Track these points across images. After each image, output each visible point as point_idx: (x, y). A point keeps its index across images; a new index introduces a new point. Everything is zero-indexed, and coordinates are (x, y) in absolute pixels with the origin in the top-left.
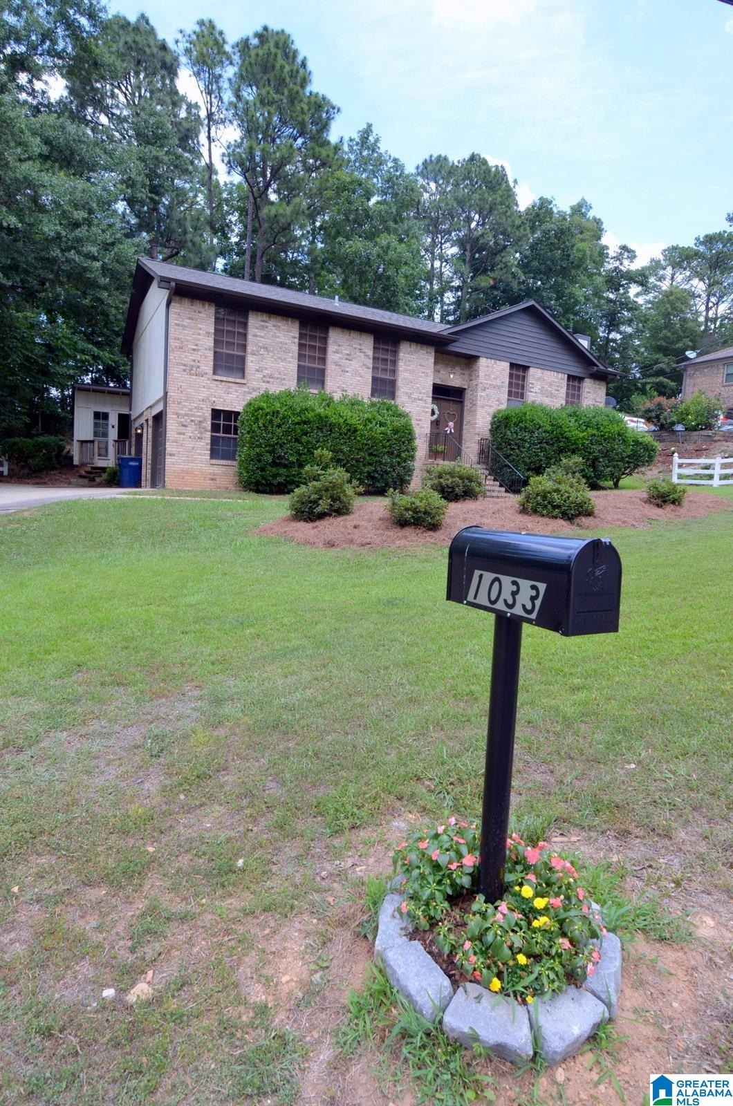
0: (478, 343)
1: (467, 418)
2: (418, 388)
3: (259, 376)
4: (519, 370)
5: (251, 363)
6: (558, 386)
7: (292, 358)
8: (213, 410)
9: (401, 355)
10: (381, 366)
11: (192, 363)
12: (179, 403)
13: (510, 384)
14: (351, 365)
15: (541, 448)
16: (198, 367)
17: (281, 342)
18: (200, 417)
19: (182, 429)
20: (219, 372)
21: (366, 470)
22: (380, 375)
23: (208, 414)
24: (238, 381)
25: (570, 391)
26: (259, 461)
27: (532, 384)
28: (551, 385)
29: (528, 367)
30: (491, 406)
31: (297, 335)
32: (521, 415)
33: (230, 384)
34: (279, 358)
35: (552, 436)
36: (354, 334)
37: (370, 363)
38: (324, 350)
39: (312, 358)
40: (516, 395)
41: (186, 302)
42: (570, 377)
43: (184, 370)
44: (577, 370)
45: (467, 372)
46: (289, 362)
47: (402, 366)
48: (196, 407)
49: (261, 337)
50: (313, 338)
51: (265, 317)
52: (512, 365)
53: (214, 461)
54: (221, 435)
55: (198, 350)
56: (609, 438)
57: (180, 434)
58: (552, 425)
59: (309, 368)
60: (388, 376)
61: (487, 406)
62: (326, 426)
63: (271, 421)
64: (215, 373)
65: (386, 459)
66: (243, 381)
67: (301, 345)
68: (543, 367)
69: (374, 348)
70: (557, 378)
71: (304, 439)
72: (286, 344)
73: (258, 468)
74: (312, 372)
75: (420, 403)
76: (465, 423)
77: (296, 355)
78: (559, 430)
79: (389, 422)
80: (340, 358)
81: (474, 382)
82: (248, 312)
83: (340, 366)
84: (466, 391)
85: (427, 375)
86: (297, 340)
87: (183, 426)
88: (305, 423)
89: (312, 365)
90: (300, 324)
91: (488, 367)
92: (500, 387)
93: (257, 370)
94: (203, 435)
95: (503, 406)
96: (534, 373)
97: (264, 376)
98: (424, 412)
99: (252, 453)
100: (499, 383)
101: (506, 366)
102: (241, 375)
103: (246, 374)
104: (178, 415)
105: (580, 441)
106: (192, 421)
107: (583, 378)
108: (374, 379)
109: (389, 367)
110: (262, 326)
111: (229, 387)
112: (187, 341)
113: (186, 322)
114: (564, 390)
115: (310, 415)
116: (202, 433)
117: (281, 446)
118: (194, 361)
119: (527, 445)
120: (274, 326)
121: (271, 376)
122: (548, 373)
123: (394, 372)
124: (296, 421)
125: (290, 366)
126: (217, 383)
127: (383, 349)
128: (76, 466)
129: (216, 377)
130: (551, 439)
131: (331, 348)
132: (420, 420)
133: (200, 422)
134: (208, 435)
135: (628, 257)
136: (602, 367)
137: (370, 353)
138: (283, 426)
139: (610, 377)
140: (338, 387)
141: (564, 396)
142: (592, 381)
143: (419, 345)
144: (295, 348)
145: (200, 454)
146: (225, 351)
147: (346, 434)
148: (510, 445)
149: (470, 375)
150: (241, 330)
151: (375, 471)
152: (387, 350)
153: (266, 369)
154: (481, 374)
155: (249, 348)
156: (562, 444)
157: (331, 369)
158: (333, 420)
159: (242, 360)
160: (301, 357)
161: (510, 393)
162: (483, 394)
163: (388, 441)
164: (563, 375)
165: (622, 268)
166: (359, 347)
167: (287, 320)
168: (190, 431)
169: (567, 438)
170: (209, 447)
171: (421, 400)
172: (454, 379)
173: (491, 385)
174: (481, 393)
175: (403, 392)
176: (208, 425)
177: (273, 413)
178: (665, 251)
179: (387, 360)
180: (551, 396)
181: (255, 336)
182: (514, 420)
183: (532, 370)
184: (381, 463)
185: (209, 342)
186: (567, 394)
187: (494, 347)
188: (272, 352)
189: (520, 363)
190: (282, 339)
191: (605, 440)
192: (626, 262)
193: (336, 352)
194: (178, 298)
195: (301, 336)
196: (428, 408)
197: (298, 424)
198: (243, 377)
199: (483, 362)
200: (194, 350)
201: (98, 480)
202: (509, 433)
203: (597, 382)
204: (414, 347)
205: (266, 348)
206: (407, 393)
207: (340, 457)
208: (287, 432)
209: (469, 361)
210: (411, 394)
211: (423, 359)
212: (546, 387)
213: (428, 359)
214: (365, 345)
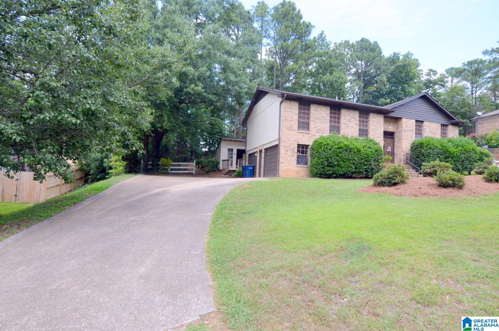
0: (401, 112)
1: (396, 144)
2: (378, 132)
3: (315, 130)
4: (419, 123)
5: (312, 125)
6: (437, 129)
7: (327, 122)
8: (298, 144)
9: (370, 119)
10: (362, 124)
11: (290, 126)
12: (285, 142)
13: (416, 129)
14: (350, 124)
15: (438, 156)
16: (293, 127)
17: (323, 116)
18: (293, 147)
19: (286, 153)
20: (300, 129)
21: (365, 168)
22: (362, 128)
23: (296, 146)
24: (307, 132)
25: (442, 131)
26: (322, 164)
27: (426, 129)
28: (434, 129)
29: (423, 122)
30: (408, 139)
31: (329, 113)
32: (428, 142)
33: (304, 134)
34: (323, 122)
35: (442, 151)
36: (351, 111)
37: (358, 122)
38: (339, 118)
39: (335, 122)
40: (419, 134)
41: (288, 102)
42: (442, 125)
43: (287, 129)
44: (445, 122)
45: (395, 125)
46: (326, 124)
47: (370, 123)
48: (291, 144)
49: (315, 114)
50: (335, 113)
51: (317, 106)
52: (416, 121)
53: (298, 166)
54: (301, 154)
55: (292, 121)
56: (469, 151)
57: (286, 154)
58: (442, 146)
60: (365, 128)
61: (407, 139)
62: (348, 149)
63: (326, 148)
64: (298, 129)
65: (373, 163)
66: (309, 132)
67: (331, 117)
68: (430, 121)
69: (359, 116)
70: (436, 126)
71: (340, 155)
72: (325, 116)
73: (321, 168)
74: (335, 127)
76: (395, 147)
77: (329, 121)
78: (445, 148)
79: (373, 147)
80: (346, 121)
81: (400, 129)
82: (310, 105)
83: (346, 124)
84: (395, 133)
85: (381, 127)
86: (329, 115)
87: (287, 151)
88: (340, 148)
89: (335, 125)
90: (330, 108)
91: (406, 122)
92: (411, 131)
93: (314, 128)
94: (294, 155)
95: (414, 139)
96: (426, 124)
97: (317, 130)
99: (319, 161)
100: (411, 129)
101: (414, 122)
102: (308, 130)
103: (310, 129)
104: (285, 147)
105: (455, 153)
106: (290, 149)
107: (448, 125)
108: (360, 130)
109: (365, 124)
110: (316, 110)
111: (304, 135)
112: (289, 117)
113: (288, 110)
114: (440, 131)
115: (342, 145)
116: (293, 154)
117: (331, 158)
118: (291, 125)
119: (432, 155)
120: (320, 109)
121: (319, 130)
122: (432, 123)
123: (367, 126)
124: (337, 147)
125: (327, 125)
126: (300, 133)
127: (363, 117)
128: (221, 170)
129: (299, 131)
130: (442, 152)
131: (342, 117)
133: (293, 149)
134: (296, 155)
135: (433, 74)
136: (457, 120)
137: (358, 118)
138: (332, 150)
139: (460, 124)
141: (440, 134)
142: (452, 126)
143: (377, 114)
144: (329, 118)
145: (293, 163)
146: (302, 120)
147: (356, 152)
148: (424, 155)
149: (397, 126)
150: (308, 112)
151: (368, 168)
152: (364, 117)
153: (318, 127)
154: (403, 125)
155: (311, 119)
156: (447, 155)
157: (342, 126)
158: (351, 146)
159: (308, 124)
160: (331, 121)
161: (416, 133)
162: (405, 134)
163: (373, 155)
164: (439, 124)
165: (431, 79)
166: (353, 116)
167: (325, 107)
168: (289, 153)
169: (449, 152)
170: (296, 159)
171: (379, 137)
172: (391, 128)
173: (408, 130)
174: (404, 134)
176: (296, 150)
177: (327, 144)
178: (447, 70)
179: (364, 121)
180: (434, 134)
181: (313, 114)
182: (425, 144)
183: (425, 123)
184: (371, 165)
185: (296, 117)
186: (441, 133)
187: (409, 114)
188: (320, 120)
189: (420, 120)
190: (323, 115)
191: (467, 152)
192: (433, 76)
193: (345, 119)
194: (285, 101)
195: (331, 113)
197: (338, 148)
198: (309, 130)
199: (404, 120)
200: (291, 120)
201: (232, 175)
202: (423, 150)
203: (454, 127)
204: (375, 115)
205: (317, 119)
206: (373, 135)
207: (354, 162)
208: (334, 152)
209: (397, 120)
210: (375, 135)
211: (379, 120)
212: (432, 130)
213: (381, 120)
214: (355, 115)
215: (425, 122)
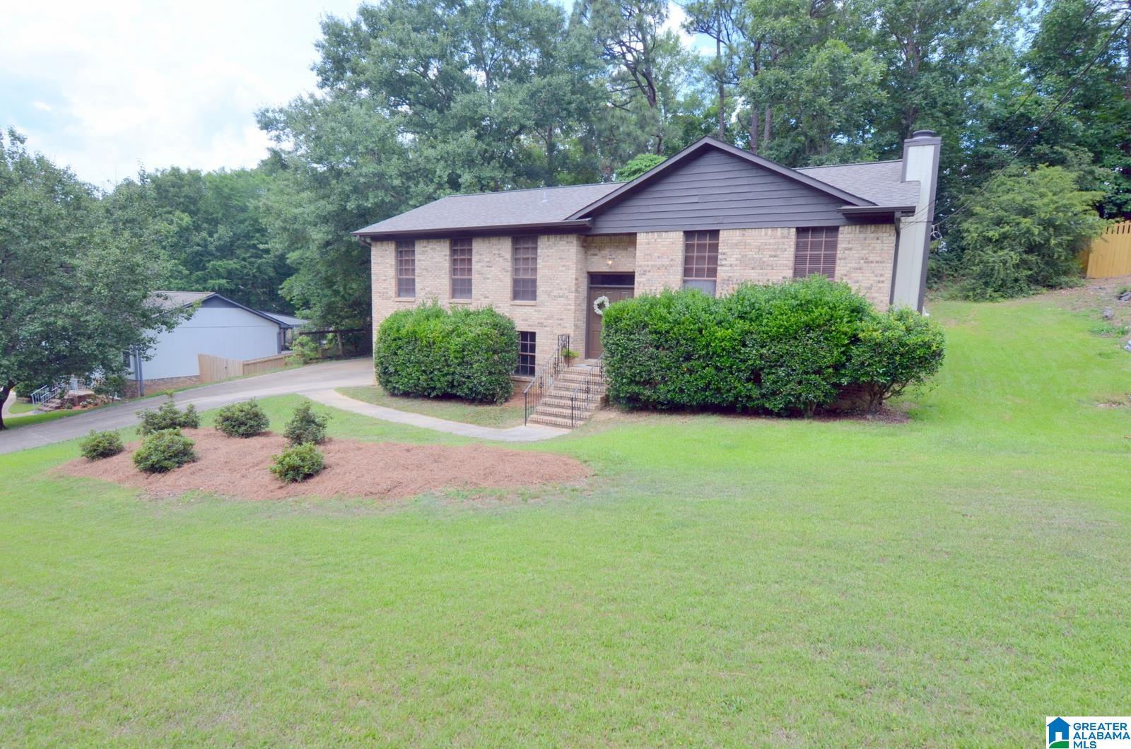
0: (637, 217)
2: (558, 284)
3: (423, 293)
4: (702, 239)
5: (418, 285)
6: (776, 250)
7: (445, 274)
9: (539, 251)
10: (521, 266)
11: (384, 290)
13: (687, 260)
14: (491, 271)
16: (387, 293)
17: (437, 262)
20: (401, 294)
22: (521, 277)
24: (410, 300)
25: (807, 252)
27: (724, 254)
28: (762, 249)
29: (717, 231)
31: (448, 253)
33: (406, 303)
34: (436, 276)
36: (494, 241)
37: (509, 266)
38: (470, 261)
39: (462, 271)
40: (699, 272)
41: (379, 244)
42: (801, 231)
43: (380, 297)
44: (818, 216)
46: (443, 278)
47: (540, 263)
49: (423, 260)
50: (463, 251)
51: (425, 243)
52: (688, 234)
59: (462, 280)
60: (529, 277)
64: (397, 296)
66: (412, 299)
67: (451, 261)
68: (743, 223)
69: (512, 250)
70: (775, 236)
72: (440, 262)
74: (461, 286)
75: (562, 301)
77: (448, 271)
80: (483, 267)
82: (414, 242)
83: (482, 274)
85: (568, 268)
86: (448, 258)
89: (464, 277)
90: (451, 243)
91: (649, 243)
92: (667, 267)
93: (422, 289)
96: (729, 238)
97: (427, 294)
98: (565, 309)
100: (666, 262)
101: (677, 238)
102: (413, 294)
103: (415, 293)
107: (835, 229)
108: (516, 282)
109: (532, 266)
110: (423, 251)
111: (405, 306)
113: (380, 260)
114: (790, 252)
118: (385, 288)
120: (431, 249)
121: (432, 293)
122: (755, 232)
123: (535, 270)
125: (443, 282)
126: (398, 303)
127: (524, 248)
129: (400, 299)
131: (475, 258)
132: (561, 319)
137: (509, 256)
140: (481, 295)
141: (791, 262)
142: (859, 228)
143: (558, 237)
146: (402, 277)
150: (411, 258)
152: (528, 248)
153: (427, 287)
154: (640, 252)
155: (417, 272)
157: (475, 277)
159: (413, 282)
160: (455, 272)
161: (689, 271)
162: (644, 279)
164: (785, 231)
166: (497, 252)
167: (440, 242)
171: (562, 297)
173: (653, 266)
175: (543, 291)
179: (528, 259)
181: (419, 260)
183: (723, 235)
185: (393, 272)
187: (659, 216)
188: (431, 271)
189: (698, 229)
190: (438, 259)
193: (479, 261)
195: (452, 253)
196: (570, 305)
198: (414, 296)
199: (641, 238)
200: (385, 280)
203: (871, 228)
204: (552, 239)
205: (426, 269)
206: (546, 292)
209: (628, 240)
210: (551, 292)
211: (563, 251)
212: (750, 254)
213: (568, 250)
214: (504, 248)
215: (721, 232)
